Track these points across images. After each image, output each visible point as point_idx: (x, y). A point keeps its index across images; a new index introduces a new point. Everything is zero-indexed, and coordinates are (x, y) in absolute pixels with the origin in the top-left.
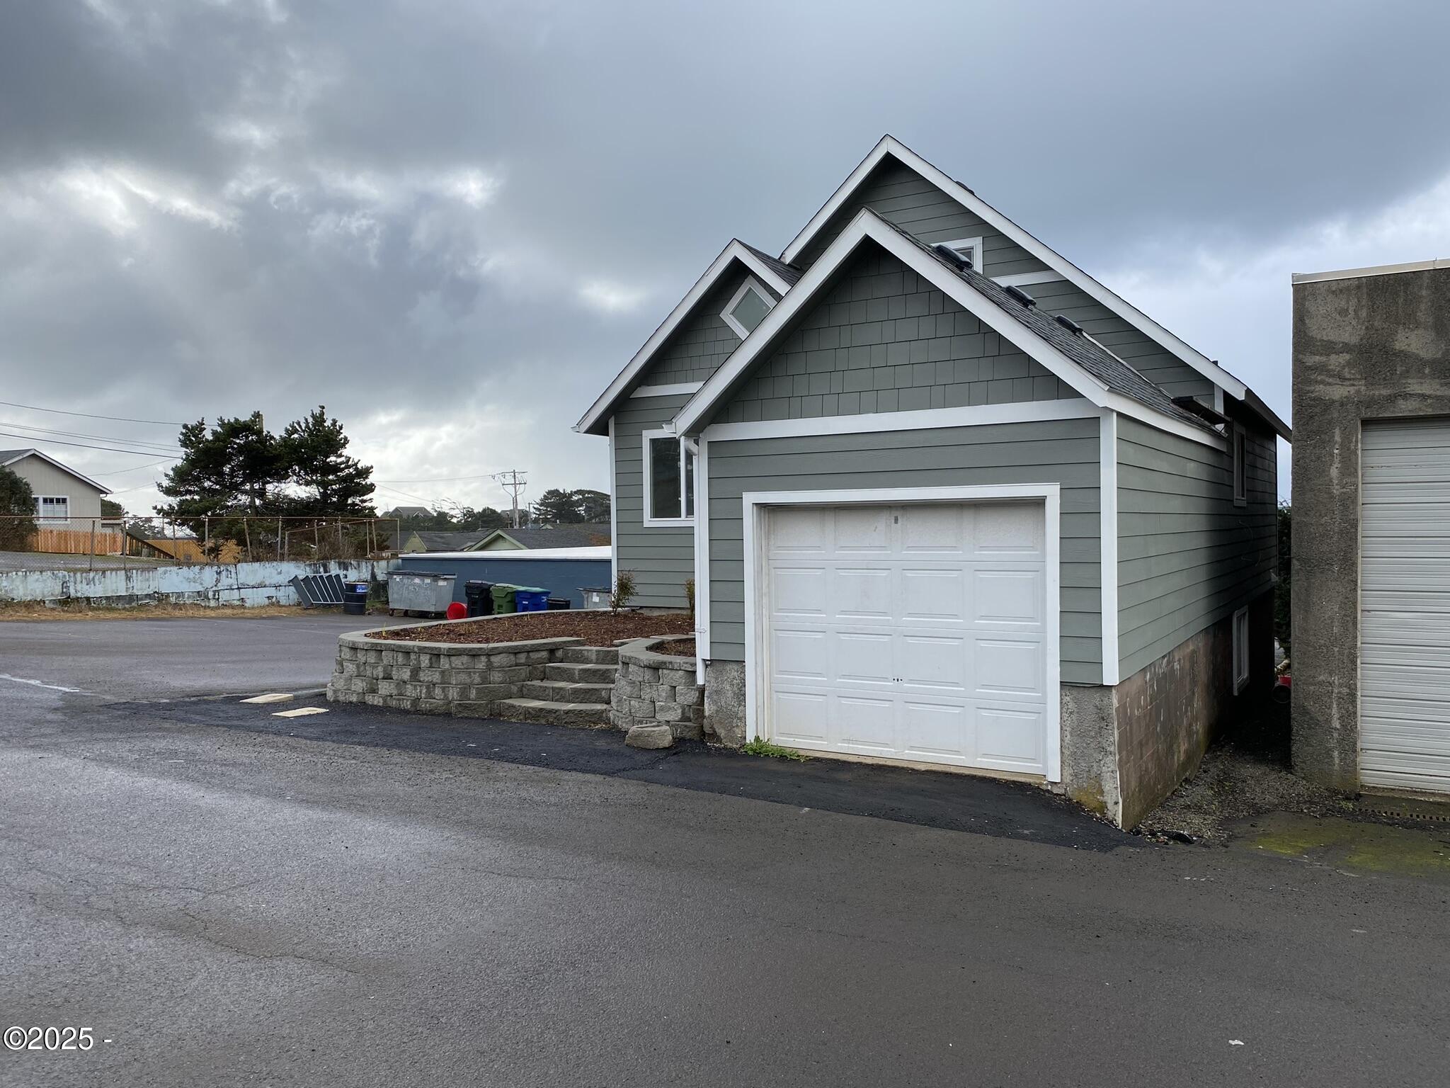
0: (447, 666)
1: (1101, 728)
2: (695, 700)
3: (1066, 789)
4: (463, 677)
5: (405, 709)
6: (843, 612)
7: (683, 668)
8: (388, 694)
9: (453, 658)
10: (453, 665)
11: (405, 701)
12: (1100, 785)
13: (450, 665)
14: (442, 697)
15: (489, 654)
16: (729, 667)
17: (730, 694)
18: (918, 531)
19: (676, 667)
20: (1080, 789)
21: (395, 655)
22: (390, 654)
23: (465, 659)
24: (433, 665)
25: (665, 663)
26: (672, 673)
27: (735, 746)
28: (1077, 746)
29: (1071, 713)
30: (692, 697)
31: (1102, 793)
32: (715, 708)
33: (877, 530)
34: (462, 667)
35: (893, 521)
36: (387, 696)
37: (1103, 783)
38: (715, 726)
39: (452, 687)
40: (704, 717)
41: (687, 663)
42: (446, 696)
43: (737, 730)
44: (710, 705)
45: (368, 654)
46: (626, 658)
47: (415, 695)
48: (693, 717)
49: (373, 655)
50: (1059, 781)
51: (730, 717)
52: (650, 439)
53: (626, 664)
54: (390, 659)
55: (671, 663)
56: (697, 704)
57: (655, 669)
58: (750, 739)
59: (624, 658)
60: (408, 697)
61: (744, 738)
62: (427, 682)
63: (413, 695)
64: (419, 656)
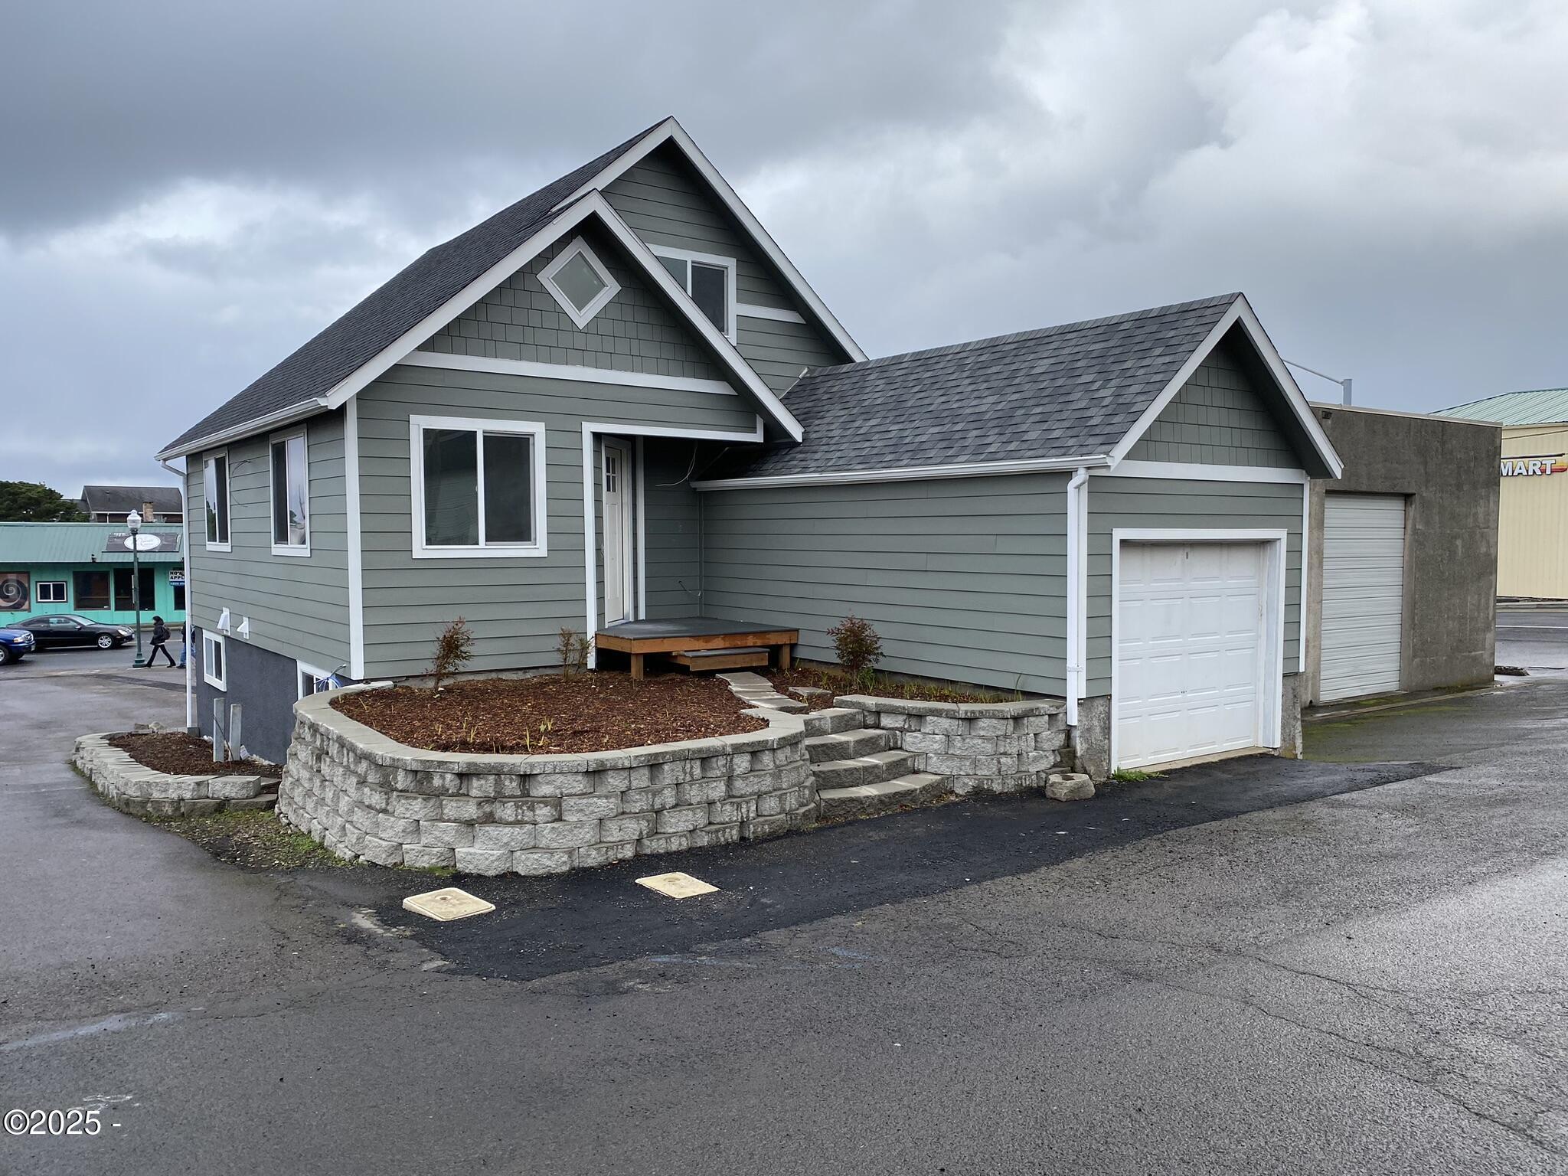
0: (772, 766)
2: (1062, 743)
3: (1280, 751)
6: (1154, 639)
7: (1047, 713)
8: (693, 828)
12: (1295, 742)
13: (774, 762)
14: (779, 810)
16: (1096, 703)
17: (1098, 730)
19: (1041, 712)
20: (1285, 749)
24: (753, 769)
25: (1030, 710)
27: (1102, 780)
30: (1060, 740)
32: (1086, 746)
33: (1176, 565)
35: (1186, 557)
36: (689, 832)
38: (1085, 765)
42: (782, 809)
43: (1105, 764)
44: (1082, 744)
45: (634, 775)
46: (974, 713)
47: (739, 818)
48: (1061, 761)
49: (644, 775)
50: (1279, 746)
51: (1099, 752)
52: (424, 429)
53: (970, 720)
54: (678, 774)
55: (1038, 708)
56: (1064, 747)
57: (1017, 719)
58: (1114, 769)
59: (969, 714)
60: (727, 823)
61: (1109, 770)
62: (751, 794)
63: (735, 818)
64: (732, 759)
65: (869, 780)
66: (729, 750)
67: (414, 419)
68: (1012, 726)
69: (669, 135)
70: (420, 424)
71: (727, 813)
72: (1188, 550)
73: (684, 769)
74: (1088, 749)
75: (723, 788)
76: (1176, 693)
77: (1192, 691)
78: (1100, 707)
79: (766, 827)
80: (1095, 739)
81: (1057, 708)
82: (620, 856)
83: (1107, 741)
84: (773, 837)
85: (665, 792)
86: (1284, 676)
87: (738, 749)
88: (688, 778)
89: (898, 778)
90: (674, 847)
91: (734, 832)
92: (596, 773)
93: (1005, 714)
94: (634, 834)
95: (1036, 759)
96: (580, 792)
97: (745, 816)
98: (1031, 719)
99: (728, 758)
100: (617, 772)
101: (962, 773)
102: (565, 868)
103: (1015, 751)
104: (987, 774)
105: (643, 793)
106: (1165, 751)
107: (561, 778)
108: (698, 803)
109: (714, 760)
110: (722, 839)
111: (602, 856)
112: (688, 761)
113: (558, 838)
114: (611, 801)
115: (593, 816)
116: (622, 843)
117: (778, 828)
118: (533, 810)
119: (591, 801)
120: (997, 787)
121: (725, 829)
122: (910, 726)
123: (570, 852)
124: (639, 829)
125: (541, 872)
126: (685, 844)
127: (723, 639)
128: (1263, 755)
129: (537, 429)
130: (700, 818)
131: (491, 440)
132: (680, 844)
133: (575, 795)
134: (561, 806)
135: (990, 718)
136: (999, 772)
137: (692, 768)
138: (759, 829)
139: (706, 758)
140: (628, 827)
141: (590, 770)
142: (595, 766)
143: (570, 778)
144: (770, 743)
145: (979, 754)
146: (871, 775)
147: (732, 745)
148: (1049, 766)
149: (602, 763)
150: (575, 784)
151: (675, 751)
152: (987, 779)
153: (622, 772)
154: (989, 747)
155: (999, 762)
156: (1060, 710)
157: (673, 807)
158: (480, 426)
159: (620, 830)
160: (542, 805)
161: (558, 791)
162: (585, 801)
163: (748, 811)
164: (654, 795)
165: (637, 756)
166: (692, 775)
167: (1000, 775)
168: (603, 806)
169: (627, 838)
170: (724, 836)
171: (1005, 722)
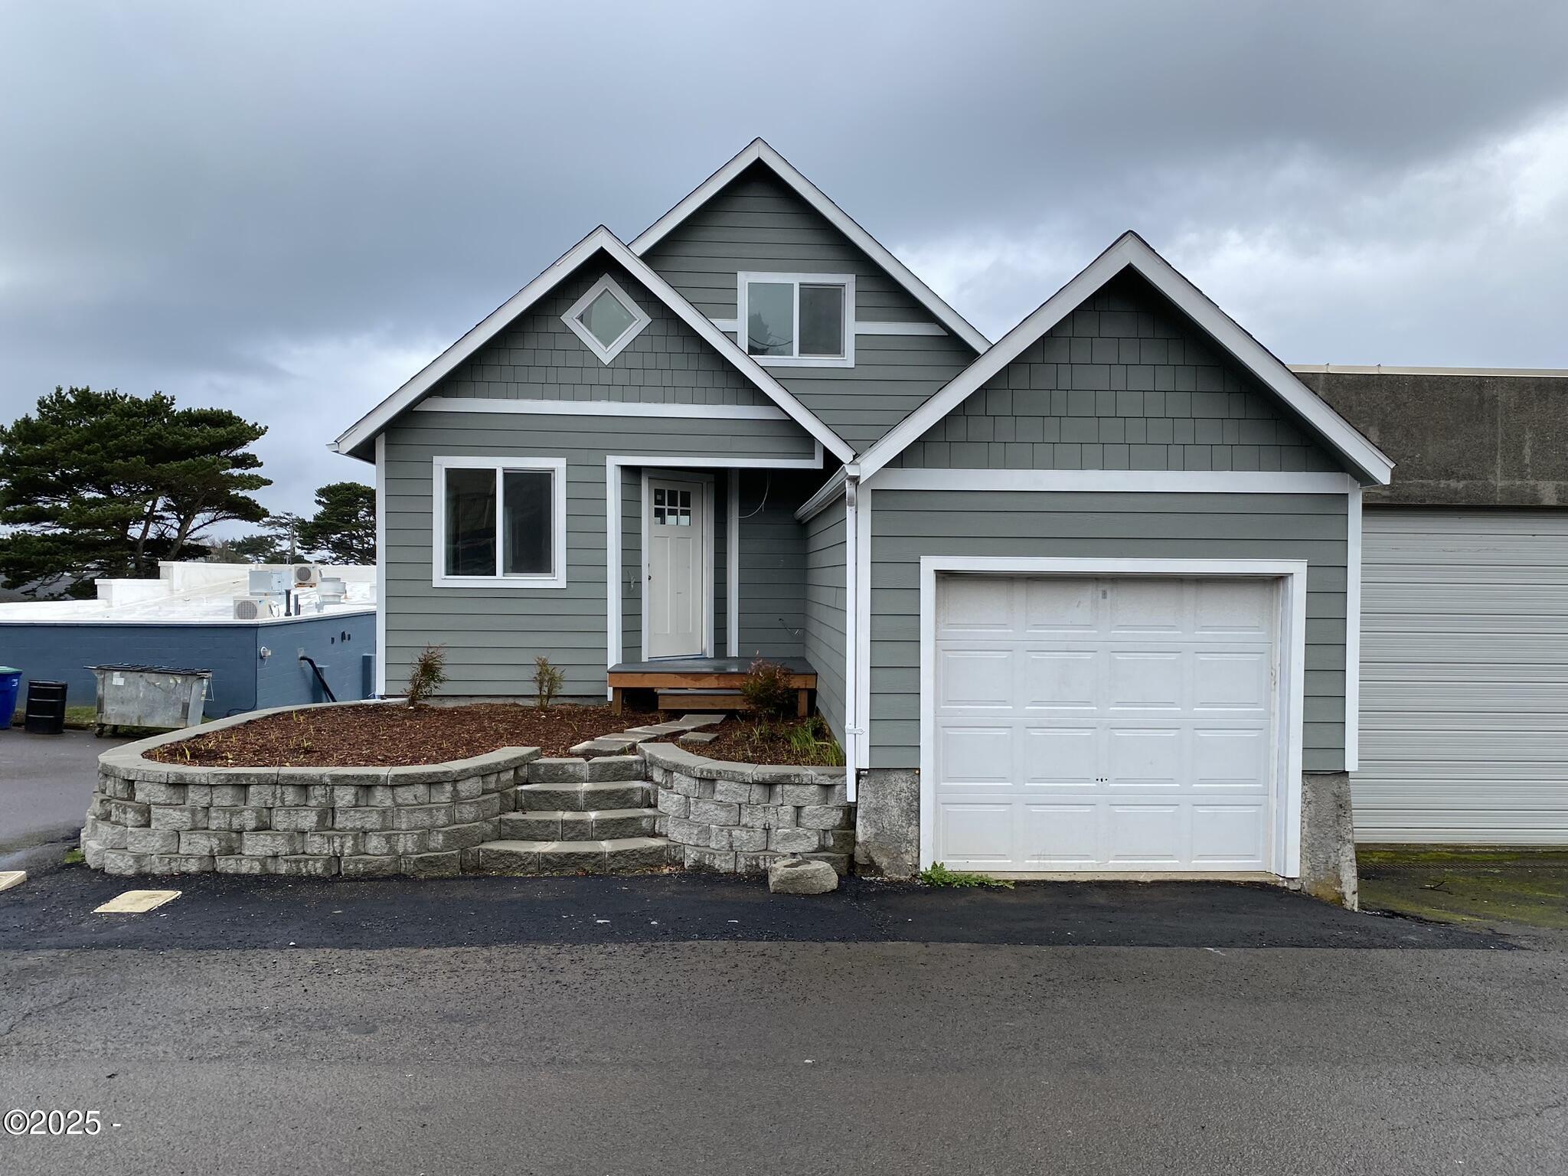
0: (388, 803)
1: (1338, 816)
2: (837, 823)
3: (1302, 884)
4: (421, 818)
5: (310, 875)
6: (1035, 703)
7: (817, 782)
8: (271, 854)
9: (400, 791)
10: (400, 801)
11: (310, 862)
12: (1338, 876)
13: (394, 799)
14: (385, 851)
15: (455, 779)
16: (893, 777)
17: (896, 812)
18: (1131, 606)
19: (805, 780)
20: (1316, 882)
21: (279, 791)
22: (267, 791)
23: (421, 790)
24: (360, 803)
25: (789, 776)
26: (798, 790)
27: (903, 877)
28: (1315, 837)
29: (1309, 802)
30: (835, 818)
31: (1340, 883)
32: (874, 830)
33: (1081, 605)
34: (415, 802)
35: (1101, 595)
36: (267, 857)
37: (1341, 874)
38: (872, 855)
39: (404, 834)
40: (855, 843)
41: (823, 775)
42: (392, 850)
43: (907, 857)
44: (866, 827)
45: (216, 793)
46: (711, 773)
47: (331, 851)
48: (834, 845)
49: (227, 794)
50: (1297, 875)
51: (896, 841)
52: (446, 469)
53: (708, 780)
54: (267, 798)
55: (798, 775)
56: (840, 827)
57: (769, 785)
58: (925, 865)
59: (705, 773)
60: (315, 855)
61: (917, 866)
62: (351, 829)
63: (326, 852)
64: (332, 791)
65: (569, 836)
66: (327, 780)
67: (436, 459)
68: (757, 793)
69: (756, 158)
70: (442, 464)
71: (316, 844)
72: (1107, 587)
73: (274, 793)
74: (877, 834)
75: (315, 819)
76: (1087, 780)
77: (1118, 781)
78: (901, 782)
79: (361, 866)
80: (889, 823)
81: (830, 777)
82: (183, 869)
83: (913, 828)
84: (369, 877)
85: (245, 813)
86: (1303, 774)
87: (339, 781)
88: (278, 803)
89: (618, 838)
90: (244, 870)
91: (318, 865)
92: (180, 785)
93: (746, 778)
94: (203, 850)
95: (786, 838)
96: (163, 802)
97: (338, 851)
98: (787, 787)
99: (327, 789)
100: (198, 787)
101: (691, 843)
102: (131, 872)
103: (759, 824)
104: (716, 848)
105: (220, 812)
106: (1049, 857)
107: (149, 786)
108: (285, 830)
109: (311, 788)
110: (304, 870)
111: (165, 865)
112: (278, 786)
113: (136, 842)
114: (183, 814)
115: (168, 827)
116: (189, 856)
117: (374, 869)
118: (125, 813)
119: (166, 811)
120: (723, 864)
121: (307, 860)
122: (667, 782)
123: (138, 858)
124: (209, 845)
125: (115, 872)
126: (257, 868)
127: (717, 678)
128: (1263, 886)
129: (557, 465)
130: (281, 846)
131: (508, 475)
132: (251, 868)
133: (159, 804)
134: (149, 812)
135: (729, 780)
136: (731, 847)
137: (283, 793)
138: (351, 867)
139: (304, 786)
140: (198, 843)
141: (170, 782)
142: (174, 778)
143: (157, 787)
144: (382, 778)
145: (713, 823)
146: (545, 832)
147: (331, 775)
148: (810, 849)
149: (181, 776)
150: (160, 794)
151: (260, 774)
152: (710, 854)
153: (202, 789)
154: (722, 815)
155: (730, 835)
156: (837, 781)
157: (256, 829)
158: (499, 464)
159: (190, 844)
160: (130, 810)
161: (147, 798)
162: (161, 811)
163: (342, 847)
164: (232, 815)
165: (216, 774)
166: (283, 801)
167: (732, 850)
168: (178, 818)
169: (195, 852)
170: (306, 867)
171: (748, 787)
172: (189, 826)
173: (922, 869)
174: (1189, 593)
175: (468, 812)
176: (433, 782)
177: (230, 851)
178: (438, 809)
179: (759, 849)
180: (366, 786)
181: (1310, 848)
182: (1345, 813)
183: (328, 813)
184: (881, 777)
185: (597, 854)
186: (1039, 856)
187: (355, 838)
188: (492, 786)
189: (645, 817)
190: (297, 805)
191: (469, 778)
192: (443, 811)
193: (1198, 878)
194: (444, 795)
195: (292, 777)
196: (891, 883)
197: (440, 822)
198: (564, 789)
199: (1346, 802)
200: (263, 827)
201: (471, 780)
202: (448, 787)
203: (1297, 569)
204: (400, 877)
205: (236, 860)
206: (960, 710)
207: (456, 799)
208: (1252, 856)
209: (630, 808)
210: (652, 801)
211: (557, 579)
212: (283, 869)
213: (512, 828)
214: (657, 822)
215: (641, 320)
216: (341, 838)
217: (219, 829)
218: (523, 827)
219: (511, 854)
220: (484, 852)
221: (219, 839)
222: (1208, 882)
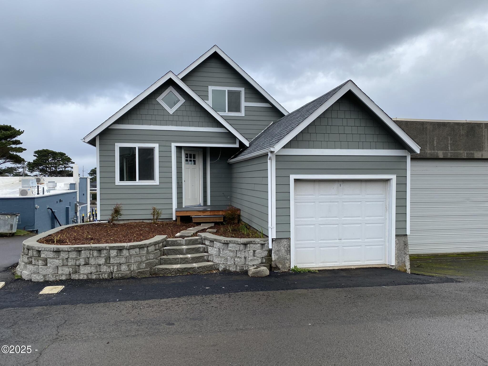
0: (127, 254)
3: (395, 267)
4: (138, 259)
5: (103, 279)
6: (321, 217)
7: (260, 243)
8: (90, 272)
9: (131, 250)
10: (131, 254)
12: (405, 264)
13: (129, 253)
14: (127, 270)
15: (147, 246)
16: (283, 241)
17: (283, 251)
18: (348, 189)
19: (256, 243)
20: (399, 266)
21: (91, 252)
22: (88, 252)
23: (137, 250)
24: (118, 255)
25: (252, 242)
26: (254, 246)
27: (286, 270)
28: (399, 253)
29: (397, 244)
30: (265, 253)
31: (405, 266)
32: (277, 257)
33: (334, 189)
34: (136, 254)
35: (339, 186)
36: (88, 273)
37: (406, 264)
38: (277, 264)
39: (133, 264)
40: (272, 261)
41: (262, 241)
42: (130, 270)
43: (287, 264)
44: (275, 256)
45: (70, 253)
46: (227, 241)
47: (110, 271)
48: (265, 262)
49: (74, 254)
50: (394, 265)
51: (284, 260)
52: (119, 147)
53: (226, 244)
54: (87, 254)
55: (254, 241)
56: (267, 256)
57: (245, 244)
58: (292, 267)
59: (225, 241)
60: (105, 272)
61: (290, 267)
62: (116, 263)
63: (108, 271)
64: (109, 251)
65: (183, 262)
66: (108, 248)
67: (116, 144)
68: (242, 247)
69: (215, 51)
70: (118, 146)
71: (104, 269)
72: (341, 183)
73: (90, 253)
74: (278, 258)
75: (104, 260)
76: (336, 239)
77: (345, 239)
78: (285, 242)
79: (120, 275)
80: (282, 254)
81: (264, 241)
82: (61, 279)
83: (288, 256)
84: (123, 278)
85: (81, 260)
86: (396, 236)
87: (111, 248)
88: (91, 256)
89: (198, 262)
90: (81, 278)
91: (106, 275)
92: (58, 252)
93: (239, 242)
94: (67, 272)
95: (251, 260)
96: (52, 257)
97: (112, 270)
98: (251, 245)
99: (108, 251)
100: (64, 252)
101: (221, 263)
102: (42, 280)
103: (243, 256)
104: (230, 264)
105: (72, 260)
106: (326, 262)
107: (47, 252)
108: (94, 265)
109: (102, 251)
110: (101, 277)
111: (54, 278)
112: (91, 251)
113: (43, 271)
114: (60, 261)
115: (54, 265)
116: (62, 275)
117: (124, 276)
118: (38, 261)
119: (53, 260)
120: (232, 269)
121: (102, 274)
122: (211, 245)
123: (44, 276)
124: (69, 271)
125: (36, 281)
126: (85, 277)
127: (210, 212)
128: (385, 268)
129: (156, 146)
130: (93, 270)
131: (140, 149)
132: (84, 277)
133: (50, 258)
134: (47, 261)
135: (233, 243)
136: (235, 264)
137: (93, 253)
138: (117, 275)
139: (100, 250)
140: (65, 270)
141: (54, 250)
142: (56, 249)
143: (49, 252)
144: (126, 247)
145: (228, 257)
146: (176, 262)
147: (109, 246)
148: (258, 263)
149: (58, 249)
150: (50, 255)
151: (86, 247)
152: (229, 266)
153: (66, 252)
154: (231, 254)
155: (234, 260)
156: (266, 242)
157: (84, 265)
158: (137, 145)
159: (62, 270)
160: (40, 260)
161: (46, 256)
162: (52, 260)
163: (113, 269)
164: (76, 260)
165: (70, 248)
166: (93, 255)
167: (235, 265)
168: (57, 262)
169: (64, 273)
170: (102, 276)
171: (239, 245)
172: (62, 264)
173: (291, 268)
174: (363, 185)
175: (152, 256)
176: (141, 247)
177: (76, 272)
178: (143, 256)
179: (243, 264)
180: (120, 250)
181: (398, 257)
182: (406, 246)
183: (108, 258)
184: (279, 241)
185: (194, 268)
186: (323, 262)
187: (117, 266)
188: (157, 248)
189: (206, 256)
190: (97, 256)
191: (151, 246)
192: (145, 256)
193: (368, 267)
194: (144, 251)
195: (96, 247)
196: (283, 272)
197: (144, 260)
198: (179, 248)
199: (407, 243)
200: (87, 264)
201: (152, 246)
202: (146, 249)
203: (394, 177)
204: (132, 278)
205: (78, 275)
206: (300, 220)
207: (148, 252)
208: (381, 260)
209: (199, 253)
210: (206, 251)
211: (156, 182)
212: (94, 277)
213: (164, 261)
214: (209, 257)
215: (182, 100)
216: (113, 266)
217: (72, 265)
218: (168, 260)
219: (166, 269)
220: (157, 269)
221: (72, 269)
222: (370, 268)
